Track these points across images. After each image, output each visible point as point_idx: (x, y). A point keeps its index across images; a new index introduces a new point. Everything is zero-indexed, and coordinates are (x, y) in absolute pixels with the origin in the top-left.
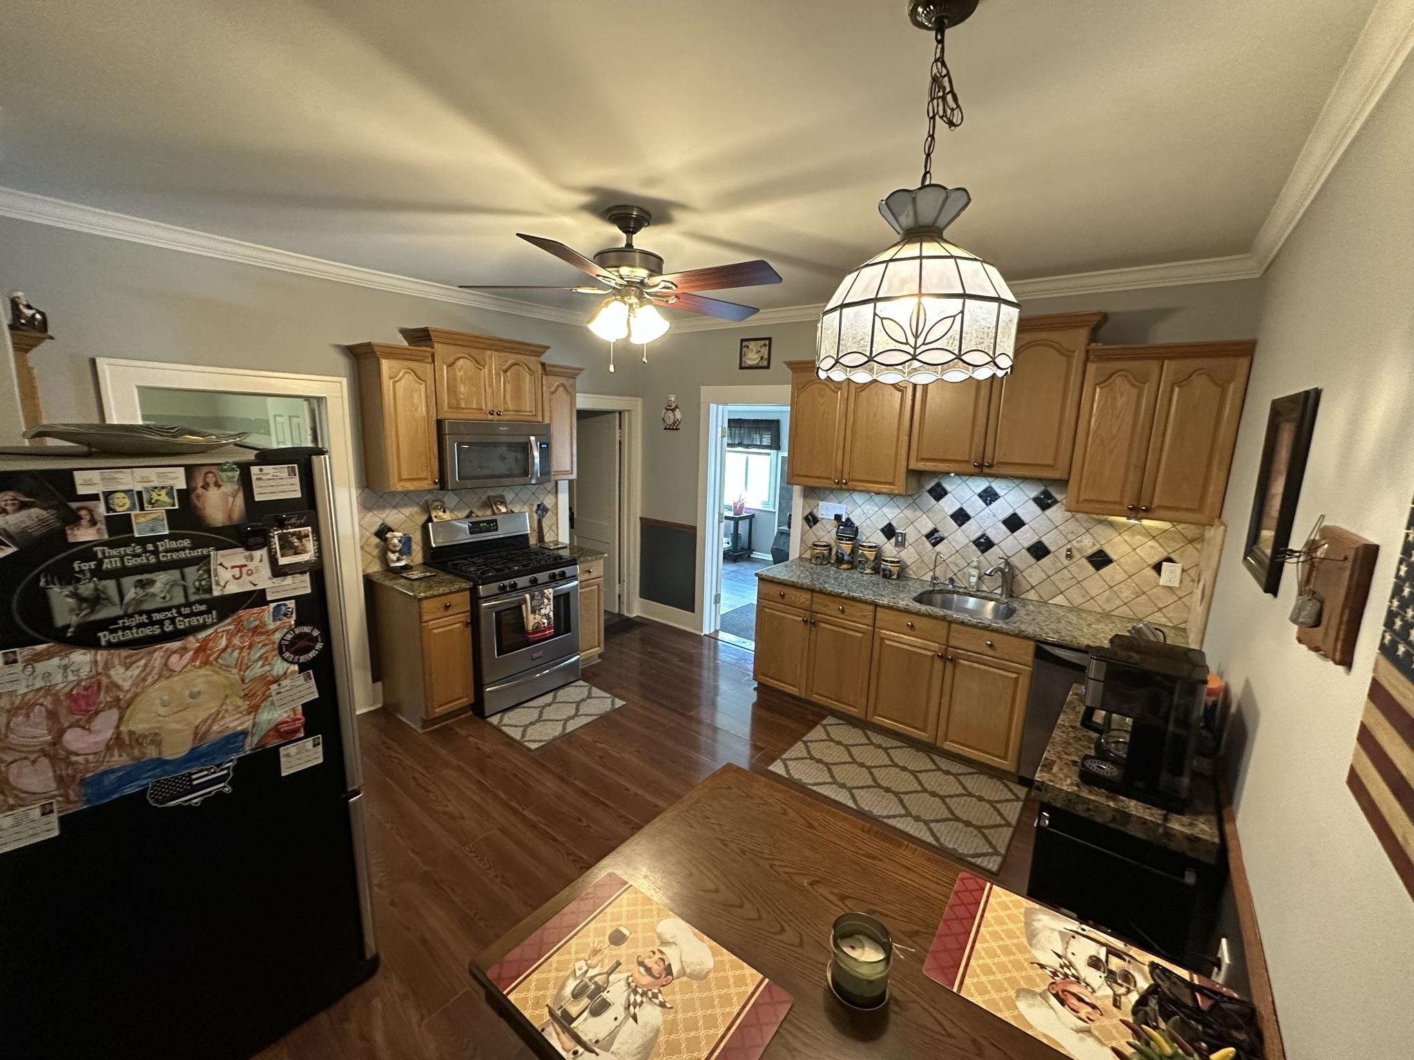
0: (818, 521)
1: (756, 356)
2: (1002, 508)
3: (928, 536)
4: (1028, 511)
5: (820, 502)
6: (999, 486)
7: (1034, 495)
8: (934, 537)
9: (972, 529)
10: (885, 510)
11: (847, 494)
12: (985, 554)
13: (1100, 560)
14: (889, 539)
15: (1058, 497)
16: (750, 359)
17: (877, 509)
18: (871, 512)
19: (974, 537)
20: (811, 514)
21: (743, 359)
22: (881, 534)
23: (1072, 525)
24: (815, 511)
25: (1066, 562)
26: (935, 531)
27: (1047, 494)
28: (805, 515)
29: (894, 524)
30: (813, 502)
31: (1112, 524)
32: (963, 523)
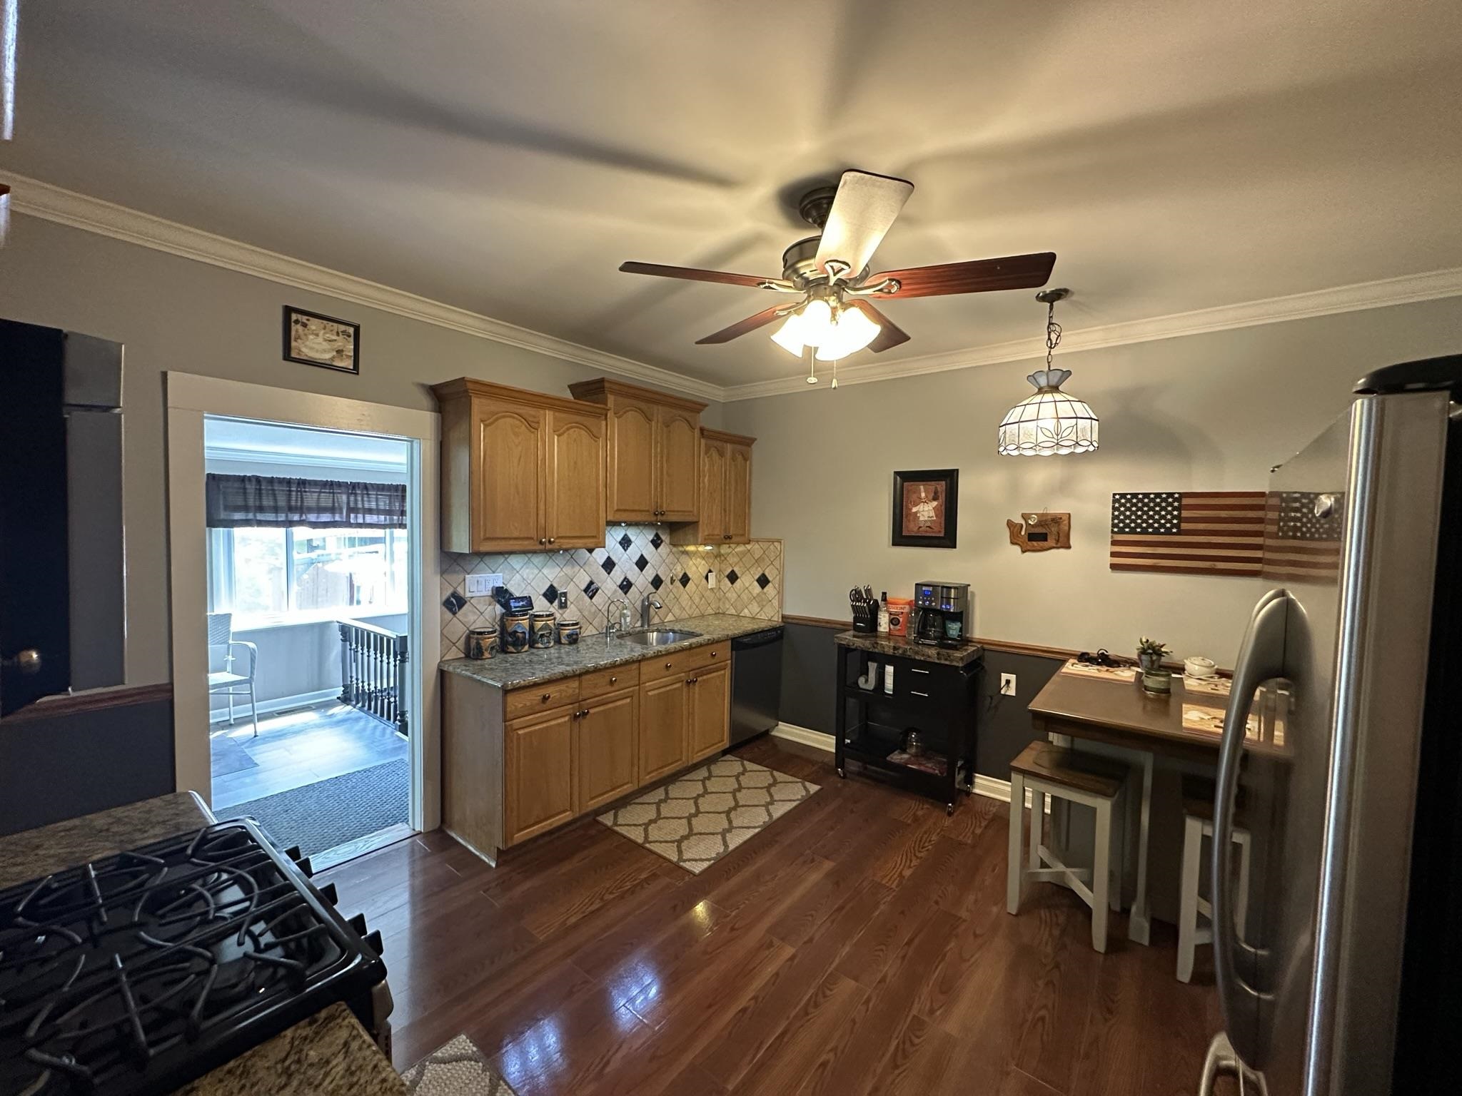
0: (466, 602)
1: (326, 345)
2: (634, 552)
3: (586, 591)
4: (650, 552)
5: (467, 576)
6: (632, 533)
7: (651, 537)
8: (591, 590)
9: (618, 575)
10: (545, 571)
11: (501, 559)
12: (628, 595)
13: (685, 580)
14: (551, 602)
15: (663, 537)
16: (311, 349)
17: (536, 571)
18: (531, 577)
19: (619, 583)
20: (454, 595)
21: (293, 344)
22: (543, 599)
23: (671, 556)
24: (460, 591)
25: (671, 587)
26: (591, 583)
27: (657, 535)
28: (444, 598)
29: (555, 585)
30: (455, 578)
31: (686, 553)
32: (611, 571)
